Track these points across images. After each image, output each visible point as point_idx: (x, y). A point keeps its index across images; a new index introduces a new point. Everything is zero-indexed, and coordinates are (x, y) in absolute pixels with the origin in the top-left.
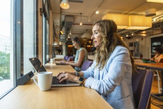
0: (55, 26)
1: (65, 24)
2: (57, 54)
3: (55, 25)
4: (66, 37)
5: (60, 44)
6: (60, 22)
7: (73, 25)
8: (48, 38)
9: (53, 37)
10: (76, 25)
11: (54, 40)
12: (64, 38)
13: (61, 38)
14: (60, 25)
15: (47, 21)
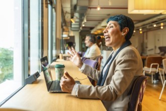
0: (65, 12)
1: (78, 9)
2: (68, 49)
3: (65, 10)
4: (80, 25)
5: (72, 34)
6: (71, 5)
7: (89, 9)
8: (54, 26)
9: (62, 27)
10: (92, 9)
11: (63, 30)
12: (77, 26)
13: (73, 26)
14: (71, 10)
15: (54, 9)
